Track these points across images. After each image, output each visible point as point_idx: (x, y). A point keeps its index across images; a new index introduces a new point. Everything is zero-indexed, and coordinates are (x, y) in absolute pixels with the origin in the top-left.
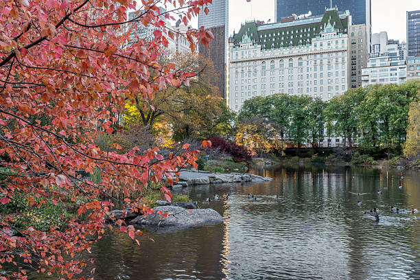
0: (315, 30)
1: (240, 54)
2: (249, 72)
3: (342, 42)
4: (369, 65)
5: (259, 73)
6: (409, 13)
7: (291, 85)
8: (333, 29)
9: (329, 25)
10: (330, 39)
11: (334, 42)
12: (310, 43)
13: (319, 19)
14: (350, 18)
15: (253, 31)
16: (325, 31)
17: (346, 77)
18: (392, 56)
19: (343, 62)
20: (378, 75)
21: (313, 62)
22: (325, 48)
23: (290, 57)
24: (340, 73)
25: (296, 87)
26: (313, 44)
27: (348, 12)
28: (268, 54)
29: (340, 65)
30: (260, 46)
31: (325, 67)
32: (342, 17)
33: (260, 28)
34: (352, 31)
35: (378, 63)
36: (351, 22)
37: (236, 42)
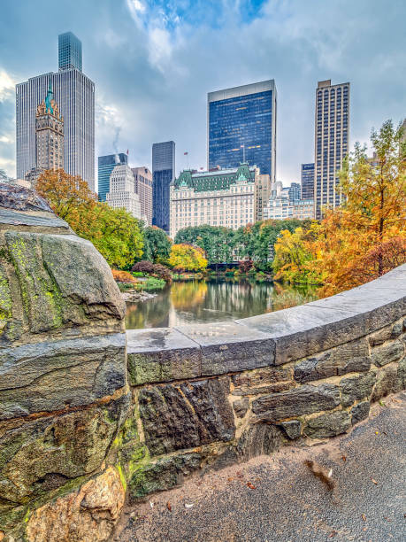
0: (233, 179)
1: (179, 194)
3: (251, 188)
4: (268, 205)
5: (193, 210)
6: (303, 166)
8: (244, 179)
9: (242, 176)
10: (243, 186)
11: (245, 188)
12: (229, 188)
13: (235, 170)
14: (258, 170)
15: (190, 179)
16: (239, 179)
17: (252, 214)
18: (284, 199)
19: (251, 203)
20: (276, 212)
21: (230, 202)
22: (239, 192)
23: (215, 198)
24: (249, 211)
25: (218, 220)
26: (231, 189)
27: (255, 166)
28: (199, 195)
29: (249, 205)
30: (193, 189)
31: (239, 206)
32: (251, 169)
33: (193, 176)
34: (259, 179)
35: (274, 204)
36: (258, 173)
37: (177, 186)
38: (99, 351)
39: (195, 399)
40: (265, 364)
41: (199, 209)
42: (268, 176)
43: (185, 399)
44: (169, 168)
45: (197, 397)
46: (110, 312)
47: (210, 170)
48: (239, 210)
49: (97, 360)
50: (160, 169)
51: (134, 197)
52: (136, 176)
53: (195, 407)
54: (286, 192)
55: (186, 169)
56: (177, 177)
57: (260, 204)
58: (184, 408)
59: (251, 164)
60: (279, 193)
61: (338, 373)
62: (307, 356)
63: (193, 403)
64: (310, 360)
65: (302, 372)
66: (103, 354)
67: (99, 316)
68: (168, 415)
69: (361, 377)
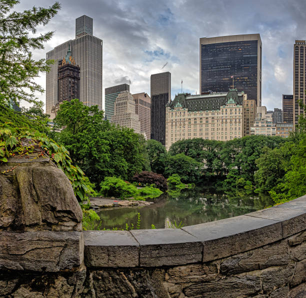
0: (224, 102)
1: (174, 114)
2: (180, 125)
3: (239, 110)
4: (255, 125)
5: (186, 126)
7: (207, 134)
8: (233, 102)
9: (231, 100)
10: (232, 108)
11: (234, 110)
12: (220, 109)
13: (225, 94)
14: (246, 95)
15: (185, 100)
16: (229, 102)
17: (241, 131)
19: (239, 122)
21: (221, 121)
24: (238, 129)
25: (210, 136)
26: (221, 110)
27: (243, 93)
28: (193, 115)
29: (238, 124)
30: (187, 109)
31: (228, 124)
32: (240, 95)
33: (188, 98)
34: (246, 103)
35: (260, 124)
36: (246, 98)
37: (172, 106)
38: (62, 241)
39: (135, 282)
40: (194, 261)
41: (192, 126)
42: (253, 101)
43: (127, 281)
44: (166, 92)
45: (137, 281)
46: (71, 217)
47: (202, 94)
48: (228, 127)
49: (61, 246)
50: (158, 93)
51: (135, 117)
52: (136, 101)
53: (135, 287)
54: (270, 115)
55: (180, 93)
56: (173, 100)
57: (247, 124)
58: (127, 287)
59: (240, 91)
60: (264, 116)
61: (259, 268)
62: (232, 256)
63: (133, 284)
64: (234, 258)
65: (226, 267)
66: (64, 243)
67: (64, 219)
68: (114, 290)
69: (280, 270)
